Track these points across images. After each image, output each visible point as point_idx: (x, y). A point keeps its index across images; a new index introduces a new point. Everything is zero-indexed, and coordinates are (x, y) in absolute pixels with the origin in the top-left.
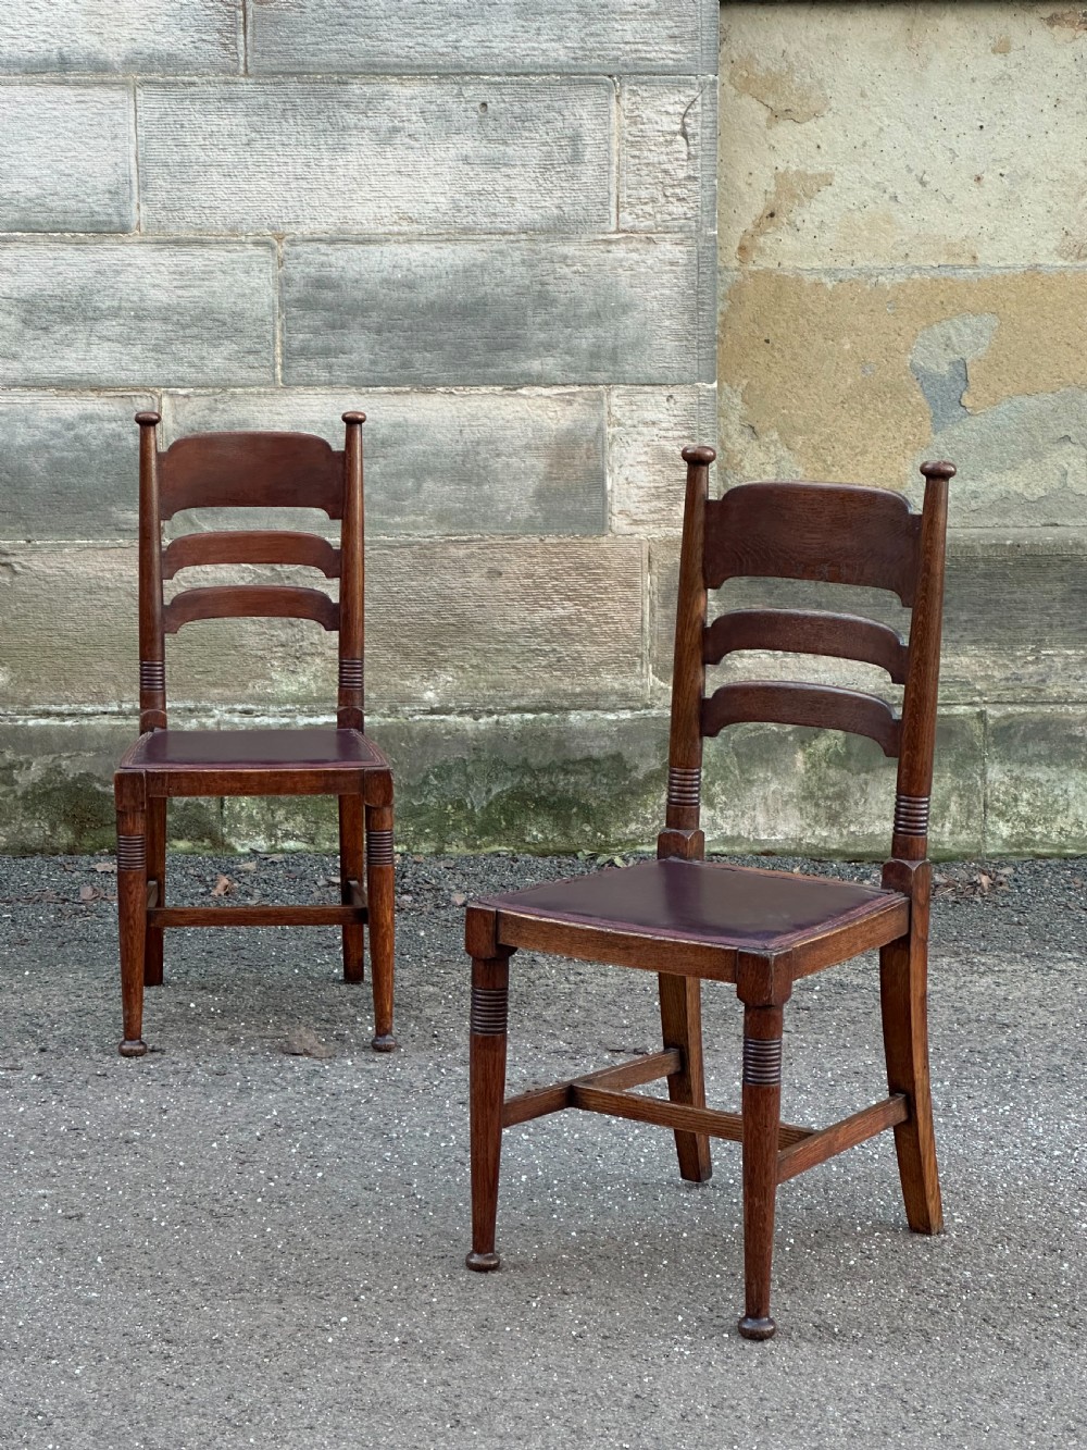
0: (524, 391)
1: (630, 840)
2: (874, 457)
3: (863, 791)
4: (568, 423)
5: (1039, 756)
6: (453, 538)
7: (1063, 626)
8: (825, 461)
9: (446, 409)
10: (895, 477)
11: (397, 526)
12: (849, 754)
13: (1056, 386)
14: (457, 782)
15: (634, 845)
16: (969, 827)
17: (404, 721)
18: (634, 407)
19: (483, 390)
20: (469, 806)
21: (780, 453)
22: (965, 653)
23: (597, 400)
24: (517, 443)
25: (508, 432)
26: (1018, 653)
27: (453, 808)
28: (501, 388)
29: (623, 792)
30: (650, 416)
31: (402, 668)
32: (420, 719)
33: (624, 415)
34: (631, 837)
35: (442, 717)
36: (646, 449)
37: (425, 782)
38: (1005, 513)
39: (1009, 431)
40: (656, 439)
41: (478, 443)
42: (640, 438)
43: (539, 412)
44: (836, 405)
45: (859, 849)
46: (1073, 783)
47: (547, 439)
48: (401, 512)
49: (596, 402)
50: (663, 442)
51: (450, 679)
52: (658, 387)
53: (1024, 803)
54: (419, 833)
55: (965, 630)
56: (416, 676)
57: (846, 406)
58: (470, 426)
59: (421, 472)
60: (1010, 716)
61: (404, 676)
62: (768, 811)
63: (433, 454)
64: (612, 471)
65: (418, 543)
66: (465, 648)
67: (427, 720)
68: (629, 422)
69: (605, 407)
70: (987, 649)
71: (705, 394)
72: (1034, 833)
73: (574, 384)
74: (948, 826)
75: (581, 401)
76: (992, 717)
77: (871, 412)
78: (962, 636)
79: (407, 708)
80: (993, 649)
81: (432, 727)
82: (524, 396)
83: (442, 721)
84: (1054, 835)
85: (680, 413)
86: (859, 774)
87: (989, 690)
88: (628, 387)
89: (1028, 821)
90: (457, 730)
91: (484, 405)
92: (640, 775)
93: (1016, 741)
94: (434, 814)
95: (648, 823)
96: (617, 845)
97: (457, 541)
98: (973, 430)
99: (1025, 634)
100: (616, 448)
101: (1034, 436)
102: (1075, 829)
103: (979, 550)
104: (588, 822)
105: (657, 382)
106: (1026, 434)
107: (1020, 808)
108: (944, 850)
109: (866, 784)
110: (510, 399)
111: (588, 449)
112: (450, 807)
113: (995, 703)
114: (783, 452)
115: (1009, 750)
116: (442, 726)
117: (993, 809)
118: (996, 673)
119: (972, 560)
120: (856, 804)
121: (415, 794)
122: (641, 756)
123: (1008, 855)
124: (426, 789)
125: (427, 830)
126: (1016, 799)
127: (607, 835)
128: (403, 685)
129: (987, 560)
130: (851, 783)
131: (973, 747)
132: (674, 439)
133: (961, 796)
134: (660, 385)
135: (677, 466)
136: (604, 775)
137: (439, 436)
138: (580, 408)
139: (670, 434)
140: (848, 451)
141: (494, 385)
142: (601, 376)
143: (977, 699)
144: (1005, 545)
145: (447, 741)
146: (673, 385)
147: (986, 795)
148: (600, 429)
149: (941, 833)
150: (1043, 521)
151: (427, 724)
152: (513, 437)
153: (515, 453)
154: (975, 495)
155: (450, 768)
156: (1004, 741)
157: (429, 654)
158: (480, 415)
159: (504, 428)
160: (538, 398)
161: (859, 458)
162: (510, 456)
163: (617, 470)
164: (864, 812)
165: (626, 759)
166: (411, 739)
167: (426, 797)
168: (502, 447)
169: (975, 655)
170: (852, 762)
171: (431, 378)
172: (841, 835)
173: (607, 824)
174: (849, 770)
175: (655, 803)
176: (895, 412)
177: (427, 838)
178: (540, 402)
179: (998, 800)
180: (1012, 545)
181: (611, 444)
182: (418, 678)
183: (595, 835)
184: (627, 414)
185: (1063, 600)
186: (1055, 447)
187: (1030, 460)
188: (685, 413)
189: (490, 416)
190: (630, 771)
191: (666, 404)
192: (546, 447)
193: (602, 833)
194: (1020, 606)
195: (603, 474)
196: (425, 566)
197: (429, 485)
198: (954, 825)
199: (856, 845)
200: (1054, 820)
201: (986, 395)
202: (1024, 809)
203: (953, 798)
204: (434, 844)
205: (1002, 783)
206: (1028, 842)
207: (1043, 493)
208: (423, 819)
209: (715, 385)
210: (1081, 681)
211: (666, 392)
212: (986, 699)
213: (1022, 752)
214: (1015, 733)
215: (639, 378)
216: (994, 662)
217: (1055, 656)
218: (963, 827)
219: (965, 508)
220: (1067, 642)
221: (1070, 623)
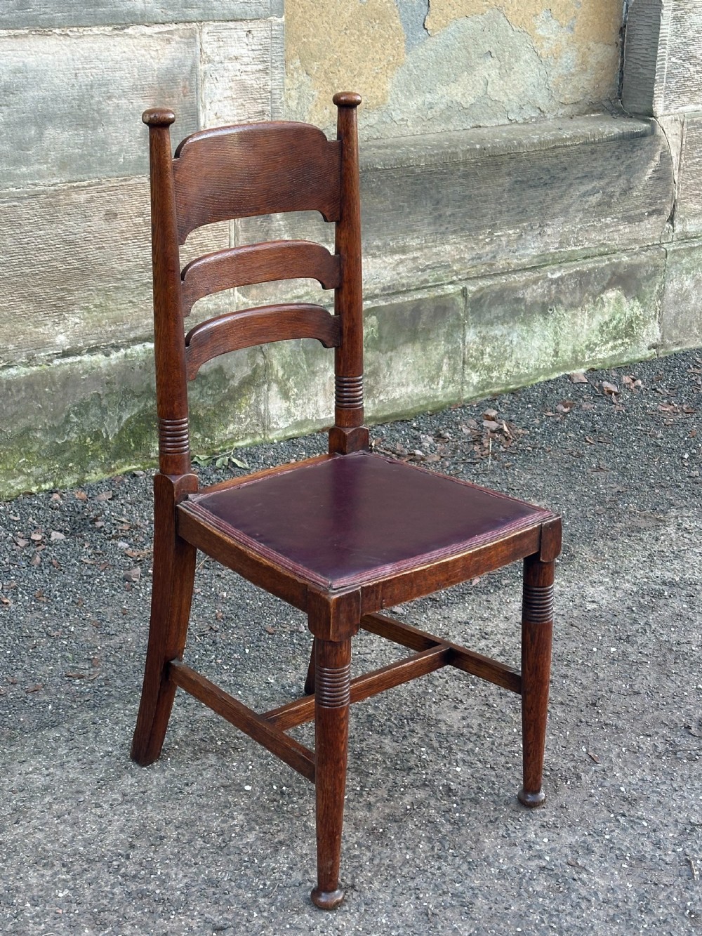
0: (129, 31)
1: (228, 440)
2: (366, 78)
3: (389, 366)
4: (168, 61)
5: (497, 317)
6: (75, 185)
7: (508, 211)
8: (333, 84)
9: (61, 52)
10: (380, 95)
11: (24, 176)
12: (381, 337)
13: (484, 8)
14: (93, 416)
15: (232, 443)
16: (454, 381)
17: (47, 367)
18: (221, 43)
19: (95, 30)
20: (105, 436)
21: (301, 78)
22: (448, 243)
23: (190, 37)
24: (126, 84)
25: (117, 74)
26: (481, 237)
27: (91, 440)
28: (111, 28)
29: (224, 400)
30: (234, 51)
31: (36, 317)
32: (61, 364)
33: (213, 52)
34: (230, 436)
35: (79, 358)
36: (231, 84)
37: (67, 421)
38: (448, 119)
39: (454, 49)
40: (238, 73)
41: (92, 86)
42: (226, 75)
43: (143, 52)
44: (340, 31)
45: (386, 413)
46: (515, 334)
47: (150, 78)
48: (27, 162)
49: (191, 39)
50: (244, 77)
51: (78, 321)
52: (240, 23)
53: (487, 356)
54: (65, 468)
55: (449, 222)
56: (48, 322)
57: (348, 32)
58: (84, 68)
59: (42, 118)
60: (481, 289)
61: (37, 324)
62: (326, 395)
63: (52, 100)
64: (204, 107)
65: (44, 192)
66: (89, 290)
67: (66, 364)
68: (217, 59)
69: (198, 44)
70: (461, 237)
71: (276, 28)
72: (491, 378)
73: (171, 22)
74: (441, 383)
75: (178, 39)
76: (471, 292)
77: (365, 37)
78: (447, 228)
79: (42, 354)
80: (465, 236)
81: (71, 370)
82: (130, 36)
83: (80, 362)
84: (503, 377)
85: (256, 47)
86: (386, 353)
87: (461, 269)
88: (216, 24)
89: (489, 369)
90: (93, 368)
91: (95, 46)
92: (235, 383)
93: (484, 309)
94: (75, 448)
95: (242, 422)
96: (219, 446)
97: (78, 187)
98: (431, 50)
99: (485, 221)
100: (207, 85)
101: (469, 53)
102: (516, 370)
103: (461, 156)
104: (199, 431)
105: (240, 17)
106: (464, 51)
107: (485, 360)
108: (438, 402)
109: (391, 359)
110: (118, 39)
111: (185, 87)
112: (88, 440)
113: (466, 279)
114: (303, 77)
115: (480, 316)
116: (80, 366)
117: (469, 364)
118: (466, 256)
119: (456, 164)
120: (384, 377)
121: (59, 433)
122: (237, 366)
123: (476, 397)
124: (68, 427)
125: (71, 465)
126: (482, 354)
127: (212, 439)
128: (37, 333)
129: (465, 163)
130: (381, 361)
131: (458, 318)
132: (253, 73)
133: (449, 358)
134: (241, 20)
135: (255, 99)
136: (210, 388)
137: (56, 81)
138: (176, 46)
139: (249, 68)
140: (349, 74)
141: (104, 25)
142: (193, 13)
143: (455, 278)
145: (84, 380)
146: (251, 20)
147: (464, 354)
148: (194, 67)
149: (437, 389)
151: (67, 367)
152: (121, 78)
153: (124, 94)
155: (88, 404)
156: (477, 310)
157: (59, 299)
158: (93, 57)
159: (114, 70)
160: (142, 38)
161: (356, 79)
162: (119, 98)
163: (208, 106)
164: (389, 383)
165: (225, 370)
166: (54, 384)
167: (68, 435)
168: (112, 89)
169: (455, 243)
170: (383, 345)
171: (49, 19)
172: (374, 404)
173: (211, 430)
174: (380, 351)
175: (246, 404)
176: (381, 36)
177: (71, 471)
178: (144, 41)
179: (472, 357)
181: (203, 81)
182: (50, 324)
183: (203, 440)
184: (216, 51)
185: (509, 191)
186: (481, 61)
187: (466, 74)
188: (260, 47)
189: (102, 58)
190: (229, 380)
191: (245, 40)
192: (151, 87)
193: (208, 437)
194: (484, 199)
195: (197, 110)
196: (51, 215)
197: (50, 132)
198: (445, 382)
199: (383, 410)
200: (503, 366)
201: (441, 19)
202: (487, 360)
203: (445, 361)
204: (76, 476)
205: (475, 343)
206: (489, 385)
207: (473, 101)
208: (67, 455)
209: (283, 19)
210: (517, 254)
211: (245, 26)
212: (460, 277)
213: (488, 316)
214: (485, 302)
215: (224, 14)
216: (466, 246)
217: (502, 236)
218: (450, 382)
219: (424, 117)
220: (510, 225)
221: (513, 209)
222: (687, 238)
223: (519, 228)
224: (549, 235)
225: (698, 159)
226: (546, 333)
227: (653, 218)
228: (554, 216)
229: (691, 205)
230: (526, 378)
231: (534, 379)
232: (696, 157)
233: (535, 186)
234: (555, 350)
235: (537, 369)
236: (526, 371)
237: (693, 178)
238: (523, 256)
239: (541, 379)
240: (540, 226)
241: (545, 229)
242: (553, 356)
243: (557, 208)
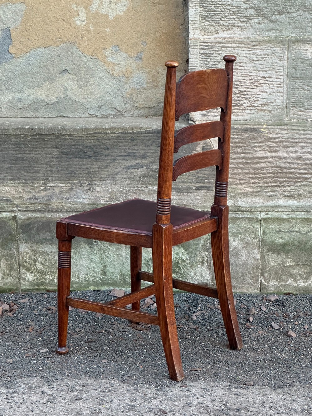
5: (46, 239)
7: (58, 171)
13: (59, 43)
16: (11, 276)
22: (7, 185)
26: (36, 185)
38: (36, 110)
39: (36, 67)
53: (40, 264)
55: (7, 173)
60: (29, 219)
70: (19, 183)
72: (45, 279)
76: (20, 219)
78: (5, 176)
80: (22, 183)
87: (22, 204)
89: (42, 273)
93: (33, 232)
98: (16, 66)
99: (39, 175)
101: (49, 70)
103: (11, 131)
106: (45, 68)
107: (38, 266)
113: (24, 211)
115: (30, 236)
117: (24, 266)
118: (24, 196)
123: (32, 290)
126: (35, 262)
129: (16, 136)
131: (11, 234)
133: (6, 260)
143: (15, 209)
144: (25, 129)
147: (19, 259)
150: (57, 115)
154: (20, 100)
156: (28, 232)
169: (13, 186)
179: (26, 262)
180: (29, 129)
185: (57, 158)
186: (61, 75)
187: (48, 82)
194: (35, 161)
198: (4, 275)
200: (56, 273)
201: (22, 47)
202: (40, 267)
203: (3, 261)
205: (28, 253)
206: (43, 283)
207: (56, 100)
210: (69, 200)
212: (20, 209)
213: (37, 237)
214: (33, 227)
216: (23, 190)
217: (55, 187)
218: (8, 275)
219: (15, 107)
220: (61, 180)
221: (62, 170)
222: (239, 210)
223: (70, 183)
224: (98, 192)
225: (243, 155)
226: (93, 257)
227: (203, 192)
228: (101, 179)
229: (242, 188)
230: (77, 285)
231: (85, 287)
232: (241, 153)
233: (80, 157)
234: (102, 271)
235: (86, 280)
236: (77, 280)
237: (240, 168)
238: (75, 203)
239: (92, 288)
240: (89, 184)
241: (94, 187)
242: (101, 274)
243: (104, 174)
